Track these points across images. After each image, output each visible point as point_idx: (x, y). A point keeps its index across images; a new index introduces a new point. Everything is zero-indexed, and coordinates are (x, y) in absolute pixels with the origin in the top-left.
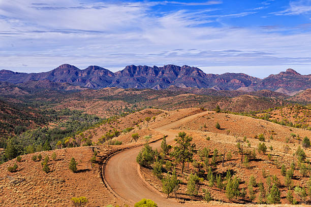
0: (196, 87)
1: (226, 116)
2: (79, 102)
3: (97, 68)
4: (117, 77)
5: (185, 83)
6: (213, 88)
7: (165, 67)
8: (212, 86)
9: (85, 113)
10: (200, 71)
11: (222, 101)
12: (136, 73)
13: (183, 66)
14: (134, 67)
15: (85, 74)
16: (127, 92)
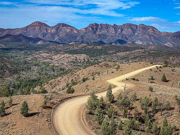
0: (151, 43)
1: (173, 70)
2: (48, 54)
3: (64, 25)
4: (82, 34)
5: (141, 40)
6: (166, 45)
7: (124, 25)
8: (165, 43)
9: (52, 64)
10: (155, 30)
11: (174, 56)
12: (99, 30)
13: (140, 25)
14: (97, 25)
15: (54, 31)
16: (90, 47)
